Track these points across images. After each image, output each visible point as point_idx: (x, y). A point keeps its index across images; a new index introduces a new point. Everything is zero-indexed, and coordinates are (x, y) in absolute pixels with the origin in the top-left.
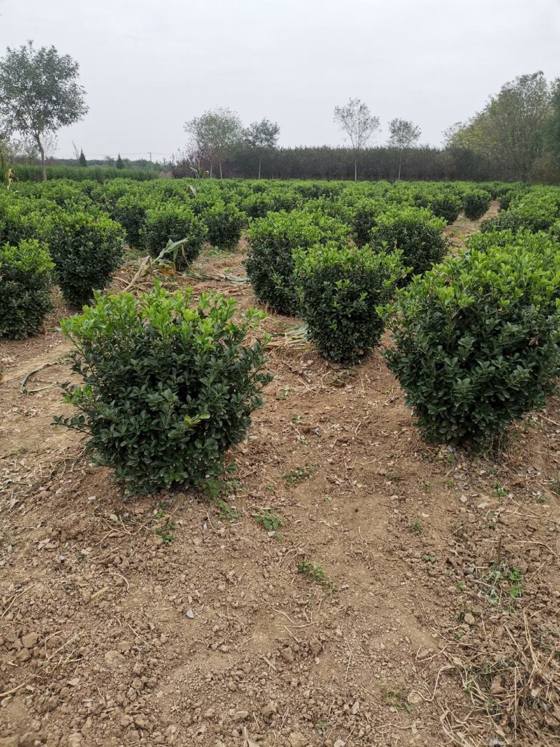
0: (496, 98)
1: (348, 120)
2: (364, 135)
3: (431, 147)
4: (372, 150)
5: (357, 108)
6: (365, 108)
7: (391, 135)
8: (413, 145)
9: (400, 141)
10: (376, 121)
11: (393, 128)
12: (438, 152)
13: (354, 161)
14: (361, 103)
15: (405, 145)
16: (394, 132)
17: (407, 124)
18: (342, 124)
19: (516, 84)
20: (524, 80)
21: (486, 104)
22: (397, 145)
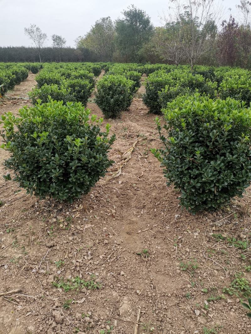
0: (94, 27)
1: (32, 34)
2: (41, 41)
3: (71, 47)
4: (45, 48)
5: (35, 29)
6: (39, 29)
7: (53, 42)
8: (64, 47)
9: (58, 44)
10: (45, 35)
11: (53, 39)
12: (75, 50)
13: (38, 53)
14: (37, 26)
15: (60, 46)
16: (54, 40)
17: (59, 37)
18: (29, 36)
19: (101, 21)
20: (103, 20)
21: (90, 29)
22: (57, 46)
